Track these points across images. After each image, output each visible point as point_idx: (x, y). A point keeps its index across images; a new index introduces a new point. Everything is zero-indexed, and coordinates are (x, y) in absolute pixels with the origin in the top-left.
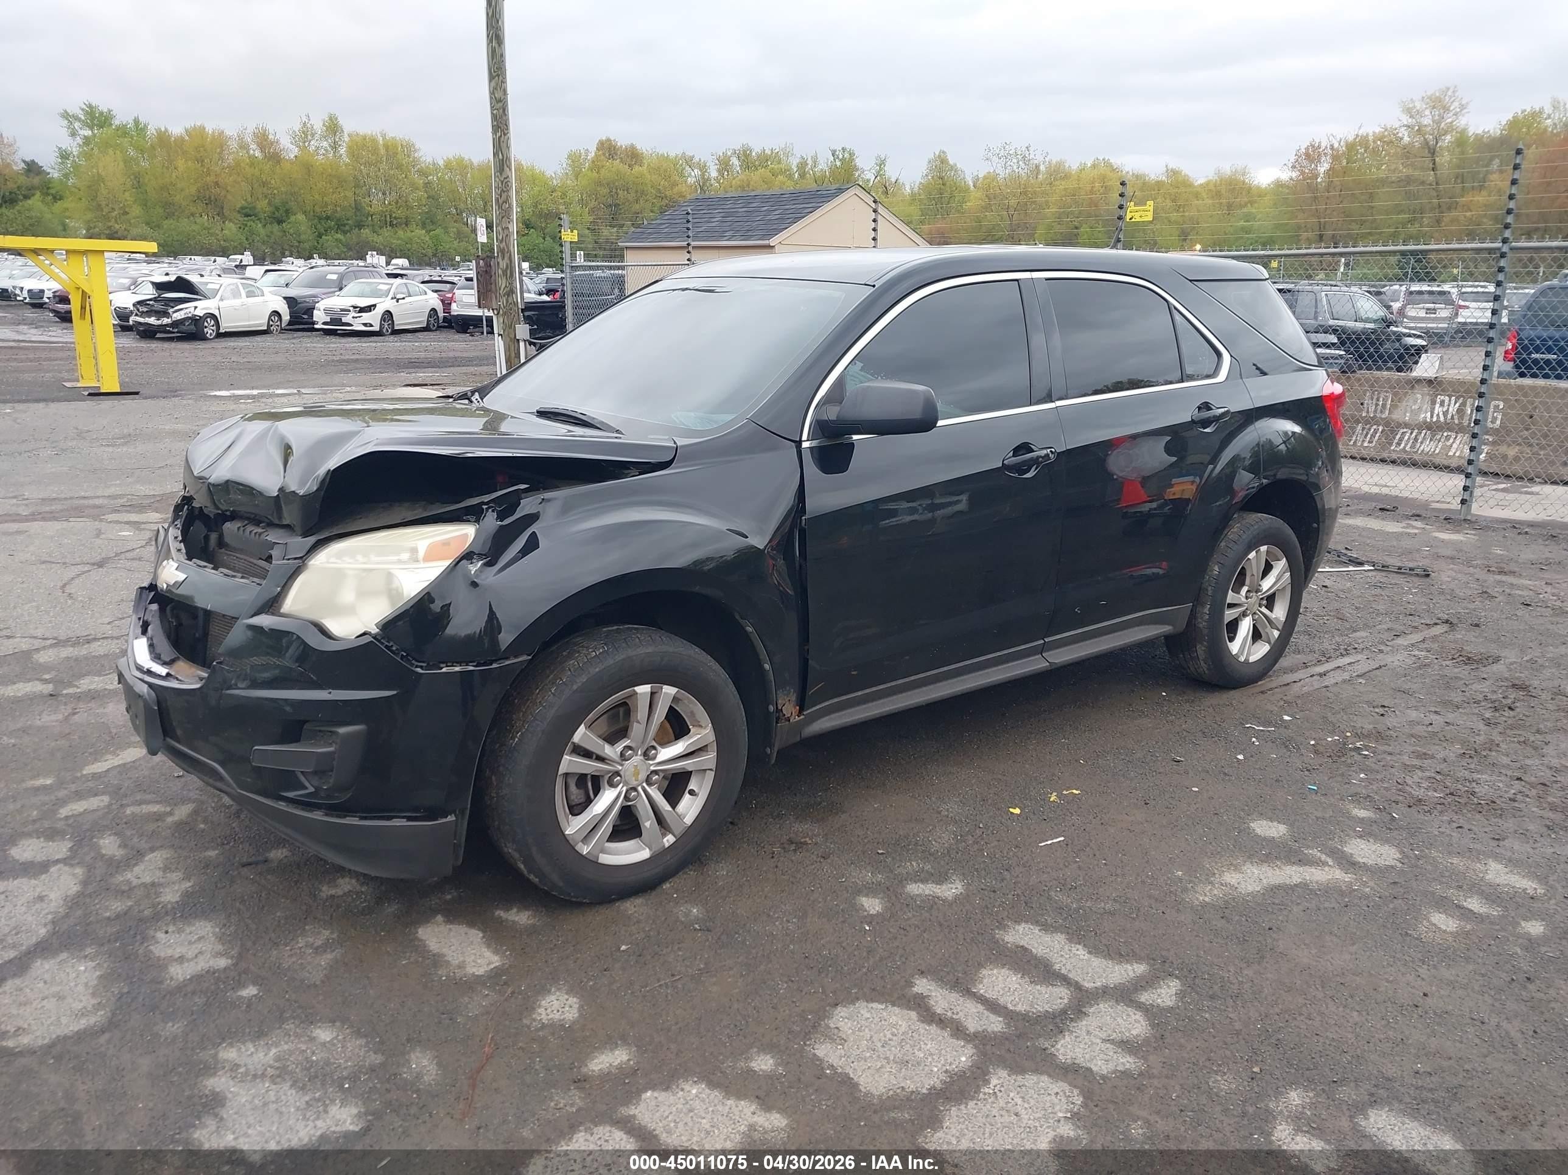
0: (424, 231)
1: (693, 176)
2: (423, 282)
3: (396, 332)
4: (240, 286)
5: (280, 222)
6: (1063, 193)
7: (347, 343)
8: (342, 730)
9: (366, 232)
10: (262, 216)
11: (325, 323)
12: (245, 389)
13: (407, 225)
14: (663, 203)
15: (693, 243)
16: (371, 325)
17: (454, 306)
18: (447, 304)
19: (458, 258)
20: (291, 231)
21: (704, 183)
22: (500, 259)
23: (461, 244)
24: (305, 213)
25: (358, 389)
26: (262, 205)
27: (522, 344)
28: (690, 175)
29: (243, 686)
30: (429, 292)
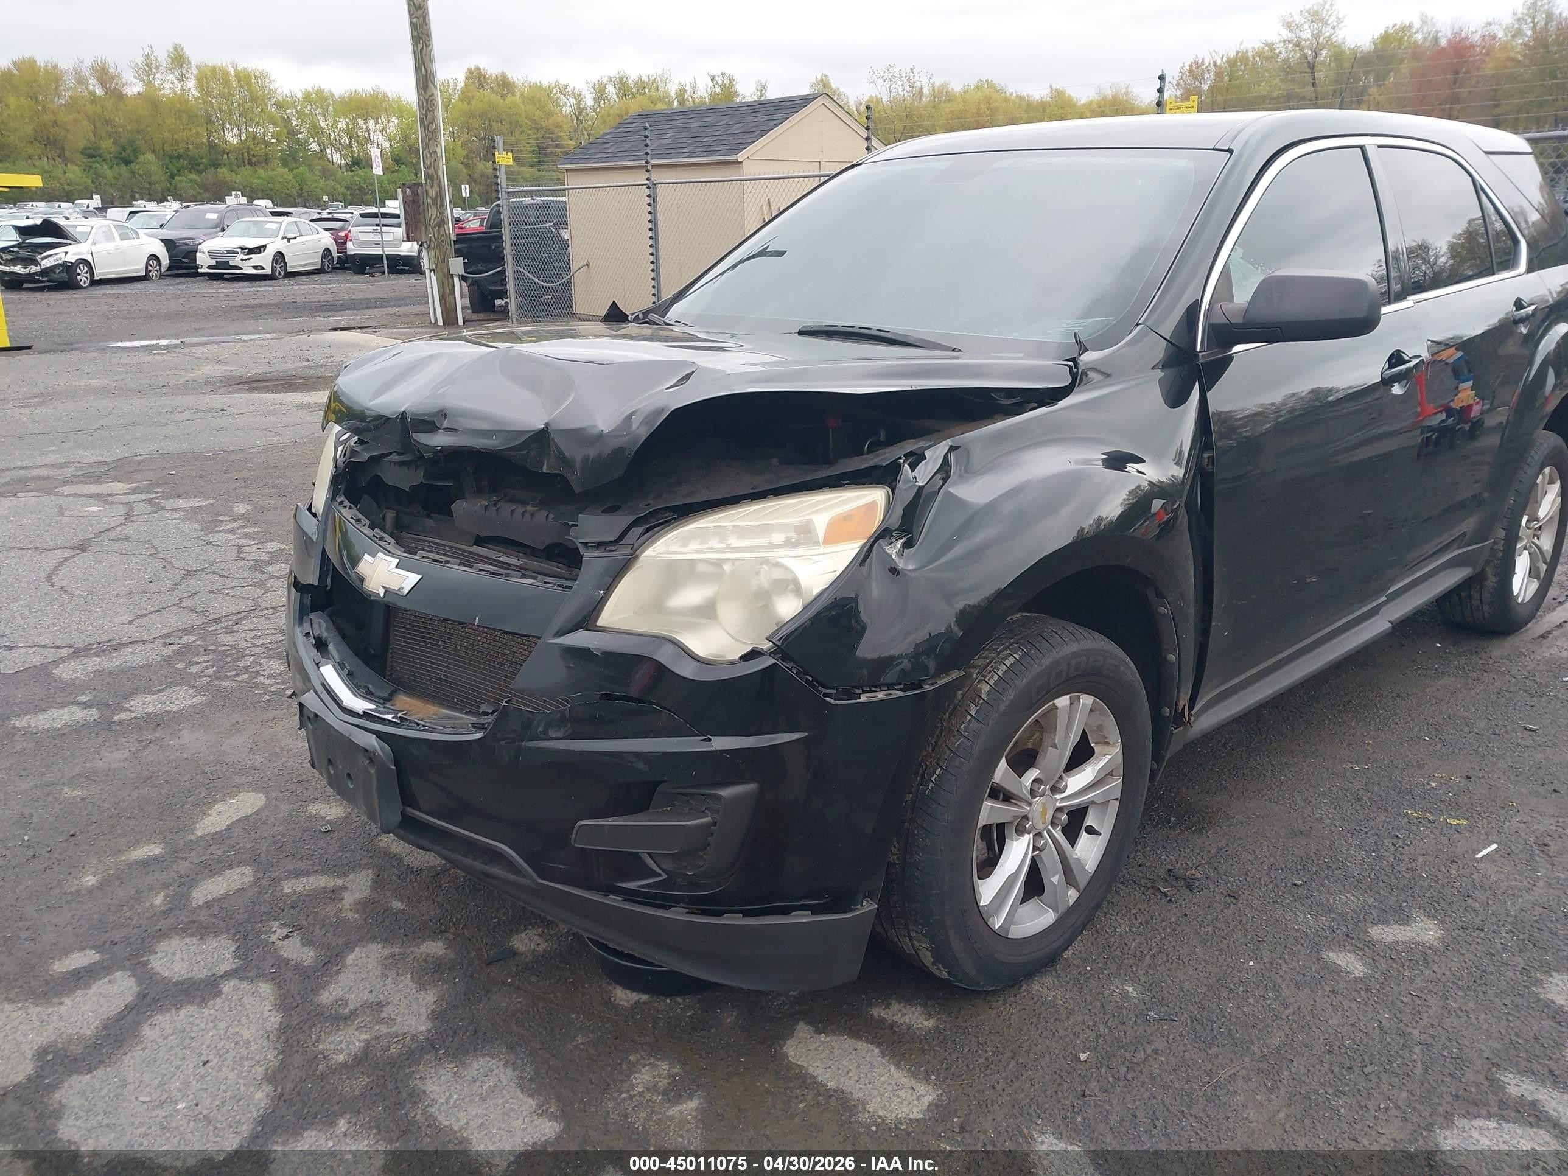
0: (287, 170)
1: (568, 106)
2: (312, 221)
3: (289, 275)
4: (112, 227)
5: (127, 162)
6: (950, 116)
7: (243, 287)
8: (726, 792)
9: (223, 171)
10: (108, 156)
11: (210, 267)
12: (150, 340)
13: (267, 164)
14: (540, 135)
15: (652, 162)
16: (262, 268)
17: (350, 245)
18: (341, 243)
19: (326, 198)
20: (141, 172)
21: (580, 112)
22: (428, 187)
23: (328, 182)
24: (154, 152)
25: (279, 335)
26: (107, 145)
27: (456, 279)
28: (565, 105)
29: (560, 734)
30: (321, 230)
